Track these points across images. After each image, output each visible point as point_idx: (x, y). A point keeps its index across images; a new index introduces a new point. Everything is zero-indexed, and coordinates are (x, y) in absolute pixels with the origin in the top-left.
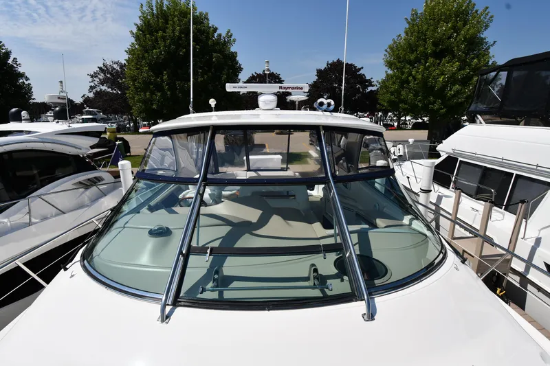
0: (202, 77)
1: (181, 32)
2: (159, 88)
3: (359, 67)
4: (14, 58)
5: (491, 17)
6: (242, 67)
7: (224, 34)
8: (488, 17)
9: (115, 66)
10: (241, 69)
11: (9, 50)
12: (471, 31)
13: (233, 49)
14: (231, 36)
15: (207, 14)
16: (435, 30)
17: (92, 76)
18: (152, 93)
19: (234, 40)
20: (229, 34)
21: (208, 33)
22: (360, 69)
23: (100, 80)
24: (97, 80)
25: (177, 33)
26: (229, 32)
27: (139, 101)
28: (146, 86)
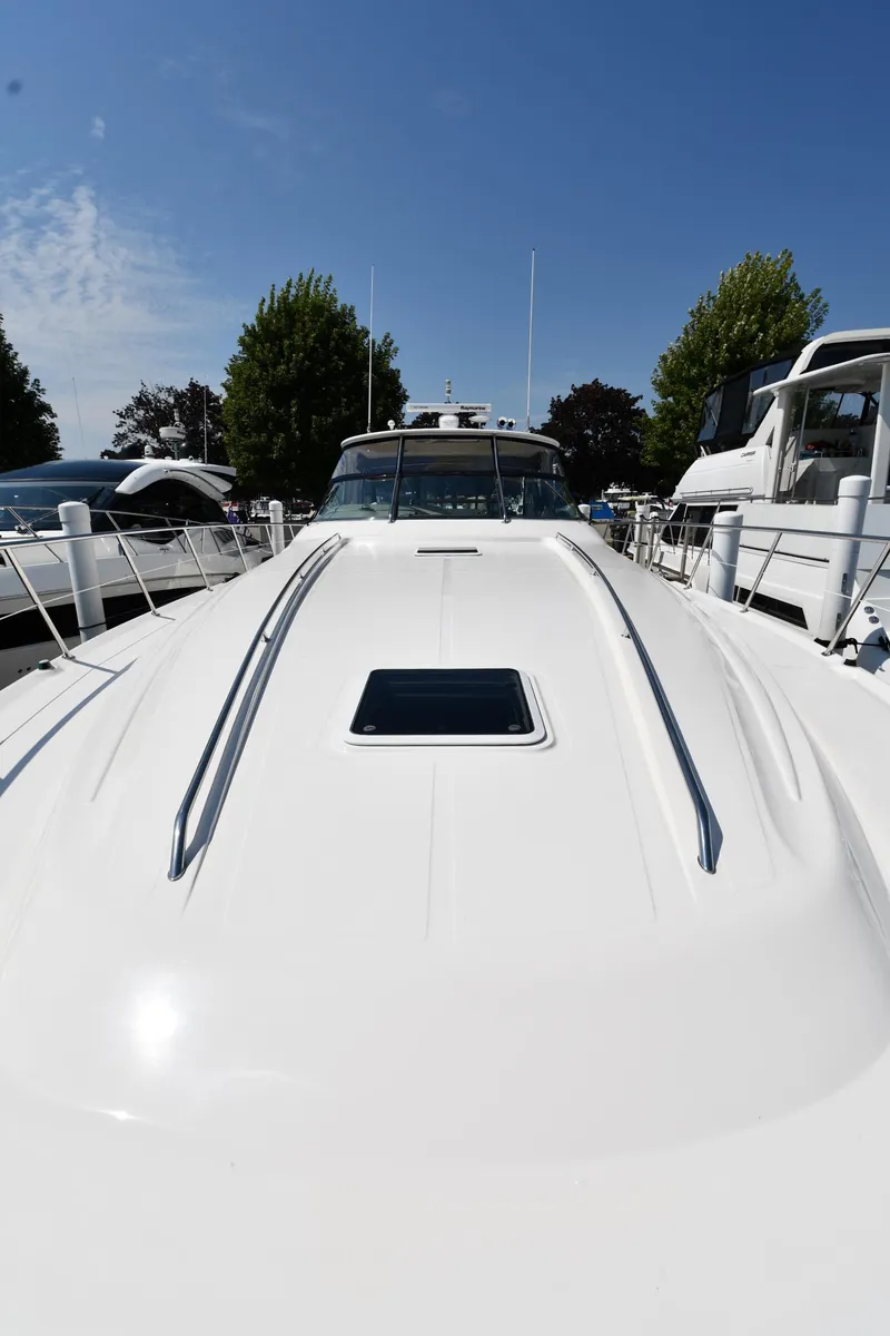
0: (348, 409)
1: (316, 340)
2: (282, 425)
3: (634, 395)
4: (36, 380)
5: (825, 306)
6: (407, 394)
7: (379, 342)
8: (820, 305)
9: (163, 396)
10: (406, 398)
11: (24, 365)
12: (788, 330)
13: (393, 365)
14: (391, 344)
15: (352, 309)
16: (730, 328)
17: (121, 415)
18: (270, 435)
19: (396, 350)
20: (388, 341)
21: (356, 338)
23: (138, 422)
24: (130, 422)
25: (311, 342)
26: (387, 337)
27: (247, 448)
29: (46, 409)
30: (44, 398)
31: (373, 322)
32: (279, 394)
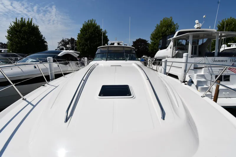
0: (98, 42)
1: (93, 31)
4: (44, 37)
5: (178, 26)
6: (109, 40)
9: (66, 40)
11: (42, 34)
12: (172, 30)
13: (106, 35)
15: (99, 26)
17: (59, 43)
18: (85, 47)
19: (107, 32)
21: (100, 31)
22: (147, 41)
24: (61, 44)
25: (92, 31)
26: (105, 30)
27: (81, 49)
28: (83, 45)
29: (46, 42)
30: (45, 40)
31: (103, 28)
32: (86, 40)
